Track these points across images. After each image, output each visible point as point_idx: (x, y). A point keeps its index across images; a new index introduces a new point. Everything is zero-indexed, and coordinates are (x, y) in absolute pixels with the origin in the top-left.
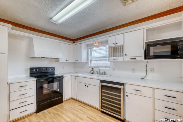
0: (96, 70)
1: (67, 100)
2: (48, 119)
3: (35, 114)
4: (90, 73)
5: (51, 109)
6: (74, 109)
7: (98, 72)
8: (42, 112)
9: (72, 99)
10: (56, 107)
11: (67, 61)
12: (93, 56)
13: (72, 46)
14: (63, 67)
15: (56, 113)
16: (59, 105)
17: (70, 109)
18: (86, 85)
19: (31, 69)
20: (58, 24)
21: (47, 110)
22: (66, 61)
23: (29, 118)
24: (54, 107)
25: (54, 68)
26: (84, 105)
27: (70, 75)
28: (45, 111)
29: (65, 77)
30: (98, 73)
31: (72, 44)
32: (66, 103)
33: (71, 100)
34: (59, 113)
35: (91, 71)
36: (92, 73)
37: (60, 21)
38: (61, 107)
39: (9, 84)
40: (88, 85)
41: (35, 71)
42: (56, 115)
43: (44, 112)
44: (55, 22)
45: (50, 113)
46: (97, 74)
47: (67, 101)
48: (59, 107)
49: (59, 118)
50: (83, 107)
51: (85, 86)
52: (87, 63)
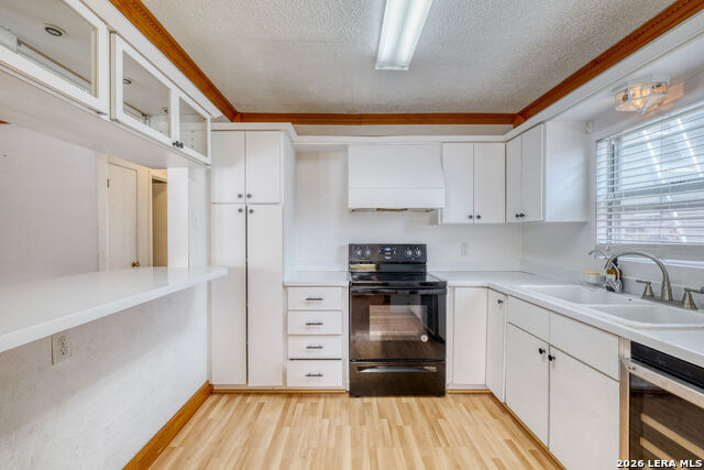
0: (639, 269)
1: (467, 393)
2: (365, 435)
3: (346, 398)
4: (596, 285)
5: (393, 400)
6: (473, 447)
7: (657, 283)
8: (366, 400)
9: (491, 395)
10: (412, 400)
11: (477, 221)
12: (627, 181)
13: (503, 145)
14: (465, 246)
15: (401, 427)
16: (424, 400)
17: (458, 436)
18: (545, 347)
19: (353, 248)
20: (406, 69)
21: (381, 400)
22: (471, 221)
23: (329, 400)
24: (404, 400)
25: (423, 248)
26: (533, 453)
27: (480, 283)
28: (374, 400)
29: (454, 288)
30: (657, 291)
31: (502, 138)
32: (457, 401)
33: (486, 398)
34: (408, 430)
35: (604, 273)
36: (610, 289)
37: (406, 54)
38: (427, 409)
39: (285, 287)
40: (553, 352)
41: (363, 255)
42: (395, 431)
43: (370, 404)
44: (392, 63)
45: (382, 416)
46: (644, 297)
47: (462, 398)
48: (422, 407)
49: (398, 450)
50: (523, 459)
51: (541, 351)
52: (583, 227)
